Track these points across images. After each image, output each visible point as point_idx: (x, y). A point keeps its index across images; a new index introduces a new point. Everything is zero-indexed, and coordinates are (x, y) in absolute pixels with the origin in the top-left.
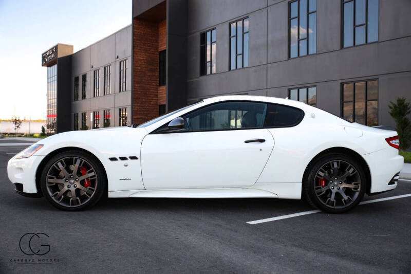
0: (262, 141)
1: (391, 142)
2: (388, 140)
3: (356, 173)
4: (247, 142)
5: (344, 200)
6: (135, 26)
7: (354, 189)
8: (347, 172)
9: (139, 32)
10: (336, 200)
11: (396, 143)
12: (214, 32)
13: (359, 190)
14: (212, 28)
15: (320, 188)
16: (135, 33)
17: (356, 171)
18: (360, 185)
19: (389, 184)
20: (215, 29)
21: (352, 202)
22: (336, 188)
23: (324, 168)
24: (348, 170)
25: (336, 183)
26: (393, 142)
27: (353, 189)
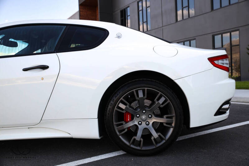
0: (44, 67)
1: (216, 62)
2: (212, 60)
3: (169, 103)
4: (25, 70)
5: (154, 139)
6: (81, 10)
7: (167, 123)
8: (157, 102)
9: (83, 14)
10: (143, 139)
11: (223, 64)
12: (128, 9)
13: (173, 125)
14: (127, 6)
15: (122, 124)
16: (81, 15)
17: (169, 101)
18: (174, 119)
19: (216, 115)
20: (129, 7)
21: (164, 141)
22: (144, 123)
23: (126, 98)
24: (158, 100)
25: (144, 117)
26: (220, 62)
27: (165, 124)
